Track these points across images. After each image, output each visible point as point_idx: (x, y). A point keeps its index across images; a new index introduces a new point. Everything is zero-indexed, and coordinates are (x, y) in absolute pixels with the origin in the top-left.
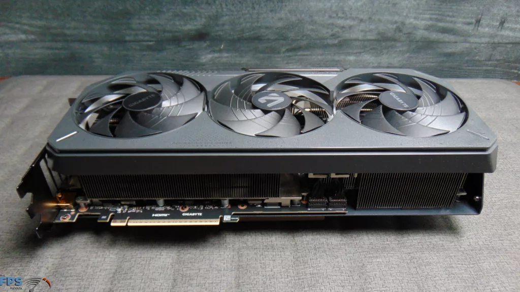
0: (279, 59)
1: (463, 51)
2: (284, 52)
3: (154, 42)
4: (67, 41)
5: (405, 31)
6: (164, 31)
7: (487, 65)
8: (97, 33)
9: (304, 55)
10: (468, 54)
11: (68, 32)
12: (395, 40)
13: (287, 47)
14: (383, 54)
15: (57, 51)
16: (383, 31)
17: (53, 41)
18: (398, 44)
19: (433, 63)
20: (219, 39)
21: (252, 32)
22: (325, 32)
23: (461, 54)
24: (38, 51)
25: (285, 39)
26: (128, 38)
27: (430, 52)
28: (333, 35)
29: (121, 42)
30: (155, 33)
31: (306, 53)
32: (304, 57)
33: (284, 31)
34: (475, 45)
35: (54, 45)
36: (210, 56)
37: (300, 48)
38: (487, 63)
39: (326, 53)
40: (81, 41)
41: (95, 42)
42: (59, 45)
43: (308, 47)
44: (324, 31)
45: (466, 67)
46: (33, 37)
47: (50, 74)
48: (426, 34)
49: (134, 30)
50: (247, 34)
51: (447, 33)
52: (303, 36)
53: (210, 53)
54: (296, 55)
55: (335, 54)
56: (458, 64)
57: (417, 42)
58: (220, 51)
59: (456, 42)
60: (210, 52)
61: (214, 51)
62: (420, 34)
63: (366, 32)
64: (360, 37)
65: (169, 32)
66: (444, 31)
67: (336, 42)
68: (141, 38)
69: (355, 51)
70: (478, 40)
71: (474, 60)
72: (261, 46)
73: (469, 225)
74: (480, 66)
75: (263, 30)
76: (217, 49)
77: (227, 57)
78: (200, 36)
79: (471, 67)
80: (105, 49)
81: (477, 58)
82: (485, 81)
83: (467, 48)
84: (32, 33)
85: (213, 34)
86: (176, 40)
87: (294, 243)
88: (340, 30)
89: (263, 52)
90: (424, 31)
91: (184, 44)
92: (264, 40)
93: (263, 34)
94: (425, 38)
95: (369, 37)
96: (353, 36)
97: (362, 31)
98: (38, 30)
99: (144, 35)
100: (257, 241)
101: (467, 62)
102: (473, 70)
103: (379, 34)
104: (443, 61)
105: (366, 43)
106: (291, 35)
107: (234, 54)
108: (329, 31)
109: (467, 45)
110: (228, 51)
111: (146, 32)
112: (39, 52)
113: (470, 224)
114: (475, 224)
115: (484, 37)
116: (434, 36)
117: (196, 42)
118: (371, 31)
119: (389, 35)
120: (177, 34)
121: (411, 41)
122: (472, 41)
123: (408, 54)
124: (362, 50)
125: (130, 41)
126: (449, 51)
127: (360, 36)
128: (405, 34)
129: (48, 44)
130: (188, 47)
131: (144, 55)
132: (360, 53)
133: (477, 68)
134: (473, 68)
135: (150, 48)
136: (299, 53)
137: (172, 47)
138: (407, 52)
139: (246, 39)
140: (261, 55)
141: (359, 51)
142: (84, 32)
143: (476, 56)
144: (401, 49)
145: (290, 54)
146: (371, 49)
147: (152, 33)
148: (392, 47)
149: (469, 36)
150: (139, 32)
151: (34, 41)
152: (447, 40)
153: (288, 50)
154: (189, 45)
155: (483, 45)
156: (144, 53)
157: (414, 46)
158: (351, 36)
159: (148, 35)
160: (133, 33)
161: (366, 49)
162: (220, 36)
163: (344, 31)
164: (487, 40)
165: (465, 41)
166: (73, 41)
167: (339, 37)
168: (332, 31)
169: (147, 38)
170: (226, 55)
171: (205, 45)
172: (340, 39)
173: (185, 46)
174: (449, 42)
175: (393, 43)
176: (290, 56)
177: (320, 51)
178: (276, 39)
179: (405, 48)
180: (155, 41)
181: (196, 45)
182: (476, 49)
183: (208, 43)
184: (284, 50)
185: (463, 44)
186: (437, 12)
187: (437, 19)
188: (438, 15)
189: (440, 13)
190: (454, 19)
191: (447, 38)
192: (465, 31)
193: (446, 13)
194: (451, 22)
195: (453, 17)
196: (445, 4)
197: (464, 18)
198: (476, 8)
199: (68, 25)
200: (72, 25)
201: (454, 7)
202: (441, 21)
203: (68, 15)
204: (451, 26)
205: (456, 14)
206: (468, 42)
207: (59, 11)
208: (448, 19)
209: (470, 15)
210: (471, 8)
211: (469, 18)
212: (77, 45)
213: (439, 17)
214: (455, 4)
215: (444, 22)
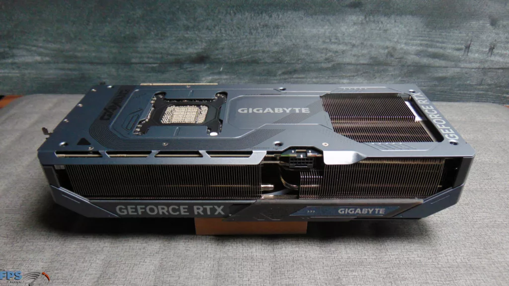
0: (275, 81)
1: (454, 76)
2: (280, 75)
3: (157, 65)
4: (78, 63)
5: (396, 56)
6: (168, 54)
7: (479, 90)
8: (106, 56)
9: (300, 78)
10: (460, 79)
11: (79, 54)
12: (387, 64)
13: (284, 70)
14: (376, 78)
15: (69, 72)
16: (375, 56)
17: (65, 62)
18: (391, 69)
20: (219, 62)
21: (250, 56)
22: (320, 57)
23: (452, 78)
24: (51, 71)
25: (281, 62)
26: (134, 60)
27: (421, 76)
28: (326, 59)
29: (127, 64)
30: (159, 56)
31: (301, 76)
32: (299, 79)
33: (280, 55)
34: (466, 70)
35: (66, 66)
36: (210, 78)
37: (295, 71)
38: (479, 87)
39: (321, 76)
40: (92, 63)
41: (104, 64)
42: (71, 66)
43: (303, 70)
44: (318, 55)
45: (457, 91)
46: (47, 59)
47: (62, 93)
48: (417, 59)
49: (139, 53)
50: (245, 57)
51: (437, 58)
52: (299, 60)
53: (209, 75)
54: (292, 78)
55: (329, 77)
56: (449, 88)
57: (408, 66)
58: (220, 73)
59: (447, 67)
60: (211, 73)
61: (213, 74)
62: (412, 58)
63: (359, 56)
64: (353, 62)
65: (171, 55)
66: (435, 56)
67: (330, 65)
68: (145, 60)
69: (349, 75)
70: (468, 65)
71: (466, 85)
72: (259, 69)
73: (448, 242)
74: (471, 91)
75: (259, 54)
76: (216, 71)
77: (226, 79)
78: (201, 59)
79: (463, 91)
80: (113, 71)
81: (468, 82)
82: (477, 104)
83: (458, 73)
84: (47, 55)
85: (212, 57)
86: (179, 63)
87: (273, 255)
88: (333, 55)
89: (260, 74)
90: (415, 56)
91: (185, 66)
92: (261, 63)
93: (260, 58)
94: (416, 63)
95: (362, 62)
96: (347, 60)
97: (354, 56)
98: (52, 52)
99: (148, 57)
100: (237, 251)
101: (459, 85)
102: (465, 94)
103: (371, 58)
104: (435, 85)
105: (359, 67)
106: (287, 59)
107: (233, 77)
108: (323, 55)
109: (458, 70)
110: (226, 73)
111: (150, 55)
112: (52, 73)
113: (450, 242)
114: (454, 242)
115: (474, 62)
116: (425, 61)
117: (197, 65)
118: (363, 55)
119: (381, 59)
120: (179, 57)
121: (403, 66)
122: (462, 66)
123: (400, 78)
124: (356, 74)
125: (136, 63)
126: (440, 75)
127: (353, 60)
128: (397, 58)
129: (61, 65)
130: (189, 69)
131: (149, 76)
132: (354, 76)
133: (469, 92)
134: (465, 92)
135: (153, 70)
136: (294, 76)
137: (174, 69)
138: (399, 76)
139: (243, 62)
140: (259, 78)
141: (353, 74)
142: (94, 54)
143: (468, 80)
144: (393, 73)
145: (286, 76)
146: (364, 73)
147: (156, 55)
148: (384, 71)
149: (460, 61)
150: (144, 55)
151: (48, 63)
152: (437, 64)
153: (284, 73)
154: (190, 68)
155: (473, 70)
156: (149, 74)
157: (406, 71)
158: (344, 60)
159: (151, 58)
160: (139, 55)
161: (359, 73)
162: (219, 59)
163: (337, 56)
164: (477, 65)
165: (456, 66)
166: (84, 63)
167: (332, 61)
168: (326, 55)
169: (151, 60)
170: (225, 77)
171: (205, 67)
172: (333, 63)
173: (187, 68)
174: (439, 67)
175: (385, 67)
176: (285, 79)
177: (314, 74)
178: (273, 63)
179: (397, 72)
180: (159, 64)
181: (196, 67)
182: (466, 74)
183: (208, 65)
184: (280, 72)
185: (454, 69)
186: (427, 38)
187: (427, 44)
188: (429, 41)
189: (430, 39)
190: (443, 45)
191: (437, 62)
192: (455, 57)
193: (436, 39)
194: (441, 48)
195: (443, 43)
196: (434, 31)
197: (454, 44)
198: (465, 35)
199: (79, 48)
200: (83, 49)
201: (443, 34)
202: (431, 46)
203: (80, 39)
204: (441, 51)
205: (445, 40)
206: (459, 67)
207: (72, 36)
208: (438, 44)
209: (459, 42)
210: (460, 35)
211: (458, 44)
212: (87, 67)
213: (429, 43)
214: (444, 31)
215: (434, 47)
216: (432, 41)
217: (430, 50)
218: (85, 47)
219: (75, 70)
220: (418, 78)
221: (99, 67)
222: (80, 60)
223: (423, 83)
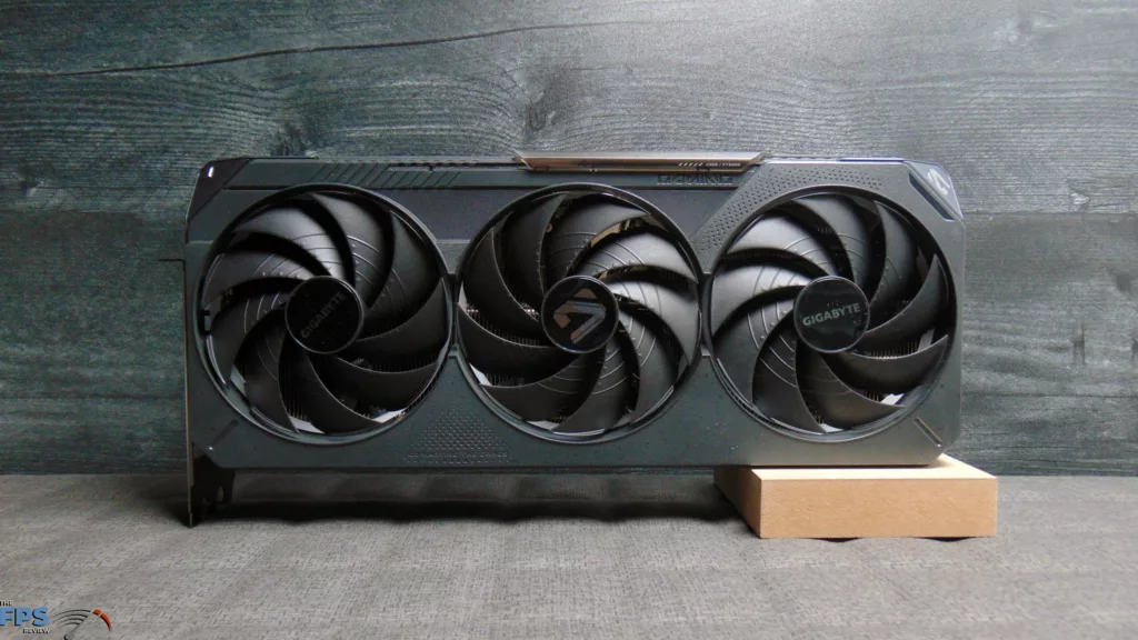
1: (1066, 417)
4: (81, 396)
8: (162, 376)
10: (1081, 425)
11: (89, 373)
15: (48, 422)
17: (47, 394)
19: (997, 448)
23: (1062, 424)
27: (982, 420)
34: (1091, 401)
35: (47, 405)
40: (118, 396)
41: (151, 399)
42: (61, 405)
45: (1086, 456)
51: (1012, 371)
59: (1041, 395)
66: (1004, 366)
70: (1092, 389)
71: (1101, 441)
74: (1119, 456)
79: (1099, 457)
81: (1106, 433)
83: (1072, 409)
101: (1084, 445)
104: (1022, 442)
109: (1071, 401)
115: (1105, 380)
122: (1079, 392)
126: (1031, 416)
142: (129, 372)
143: (1102, 430)
149: (1070, 379)
152: (1015, 388)
155: (1109, 401)
164: (1116, 388)
165: (1064, 392)
166: (95, 395)
174: (1022, 395)
182: (1094, 411)
185: (1060, 398)
186: (976, 323)
187: (979, 337)
188: (981, 329)
189: (983, 325)
190: (1018, 338)
191: (1014, 383)
192: (1054, 368)
193: (997, 325)
194: (1015, 345)
195: (1018, 333)
196: (988, 305)
197: (1043, 335)
198: (1064, 313)
199: (94, 357)
200: (103, 357)
201: (1011, 311)
202: (991, 344)
203: (102, 333)
204: (1017, 354)
205: (1019, 327)
206: (1072, 395)
207: (84, 324)
208: (1005, 337)
209: (1055, 330)
210: (1052, 313)
211: (1053, 335)
212: (104, 406)
213: (983, 334)
214: (1012, 305)
215: (998, 345)
216: (986, 328)
217: (989, 351)
218: (109, 353)
219: (68, 415)
220: (976, 427)
221: (136, 407)
222: (87, 389)
223: (990, 440)
